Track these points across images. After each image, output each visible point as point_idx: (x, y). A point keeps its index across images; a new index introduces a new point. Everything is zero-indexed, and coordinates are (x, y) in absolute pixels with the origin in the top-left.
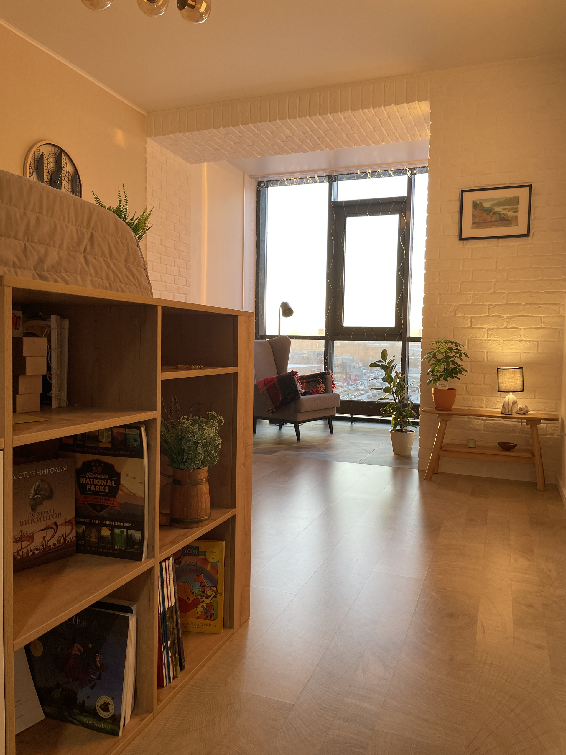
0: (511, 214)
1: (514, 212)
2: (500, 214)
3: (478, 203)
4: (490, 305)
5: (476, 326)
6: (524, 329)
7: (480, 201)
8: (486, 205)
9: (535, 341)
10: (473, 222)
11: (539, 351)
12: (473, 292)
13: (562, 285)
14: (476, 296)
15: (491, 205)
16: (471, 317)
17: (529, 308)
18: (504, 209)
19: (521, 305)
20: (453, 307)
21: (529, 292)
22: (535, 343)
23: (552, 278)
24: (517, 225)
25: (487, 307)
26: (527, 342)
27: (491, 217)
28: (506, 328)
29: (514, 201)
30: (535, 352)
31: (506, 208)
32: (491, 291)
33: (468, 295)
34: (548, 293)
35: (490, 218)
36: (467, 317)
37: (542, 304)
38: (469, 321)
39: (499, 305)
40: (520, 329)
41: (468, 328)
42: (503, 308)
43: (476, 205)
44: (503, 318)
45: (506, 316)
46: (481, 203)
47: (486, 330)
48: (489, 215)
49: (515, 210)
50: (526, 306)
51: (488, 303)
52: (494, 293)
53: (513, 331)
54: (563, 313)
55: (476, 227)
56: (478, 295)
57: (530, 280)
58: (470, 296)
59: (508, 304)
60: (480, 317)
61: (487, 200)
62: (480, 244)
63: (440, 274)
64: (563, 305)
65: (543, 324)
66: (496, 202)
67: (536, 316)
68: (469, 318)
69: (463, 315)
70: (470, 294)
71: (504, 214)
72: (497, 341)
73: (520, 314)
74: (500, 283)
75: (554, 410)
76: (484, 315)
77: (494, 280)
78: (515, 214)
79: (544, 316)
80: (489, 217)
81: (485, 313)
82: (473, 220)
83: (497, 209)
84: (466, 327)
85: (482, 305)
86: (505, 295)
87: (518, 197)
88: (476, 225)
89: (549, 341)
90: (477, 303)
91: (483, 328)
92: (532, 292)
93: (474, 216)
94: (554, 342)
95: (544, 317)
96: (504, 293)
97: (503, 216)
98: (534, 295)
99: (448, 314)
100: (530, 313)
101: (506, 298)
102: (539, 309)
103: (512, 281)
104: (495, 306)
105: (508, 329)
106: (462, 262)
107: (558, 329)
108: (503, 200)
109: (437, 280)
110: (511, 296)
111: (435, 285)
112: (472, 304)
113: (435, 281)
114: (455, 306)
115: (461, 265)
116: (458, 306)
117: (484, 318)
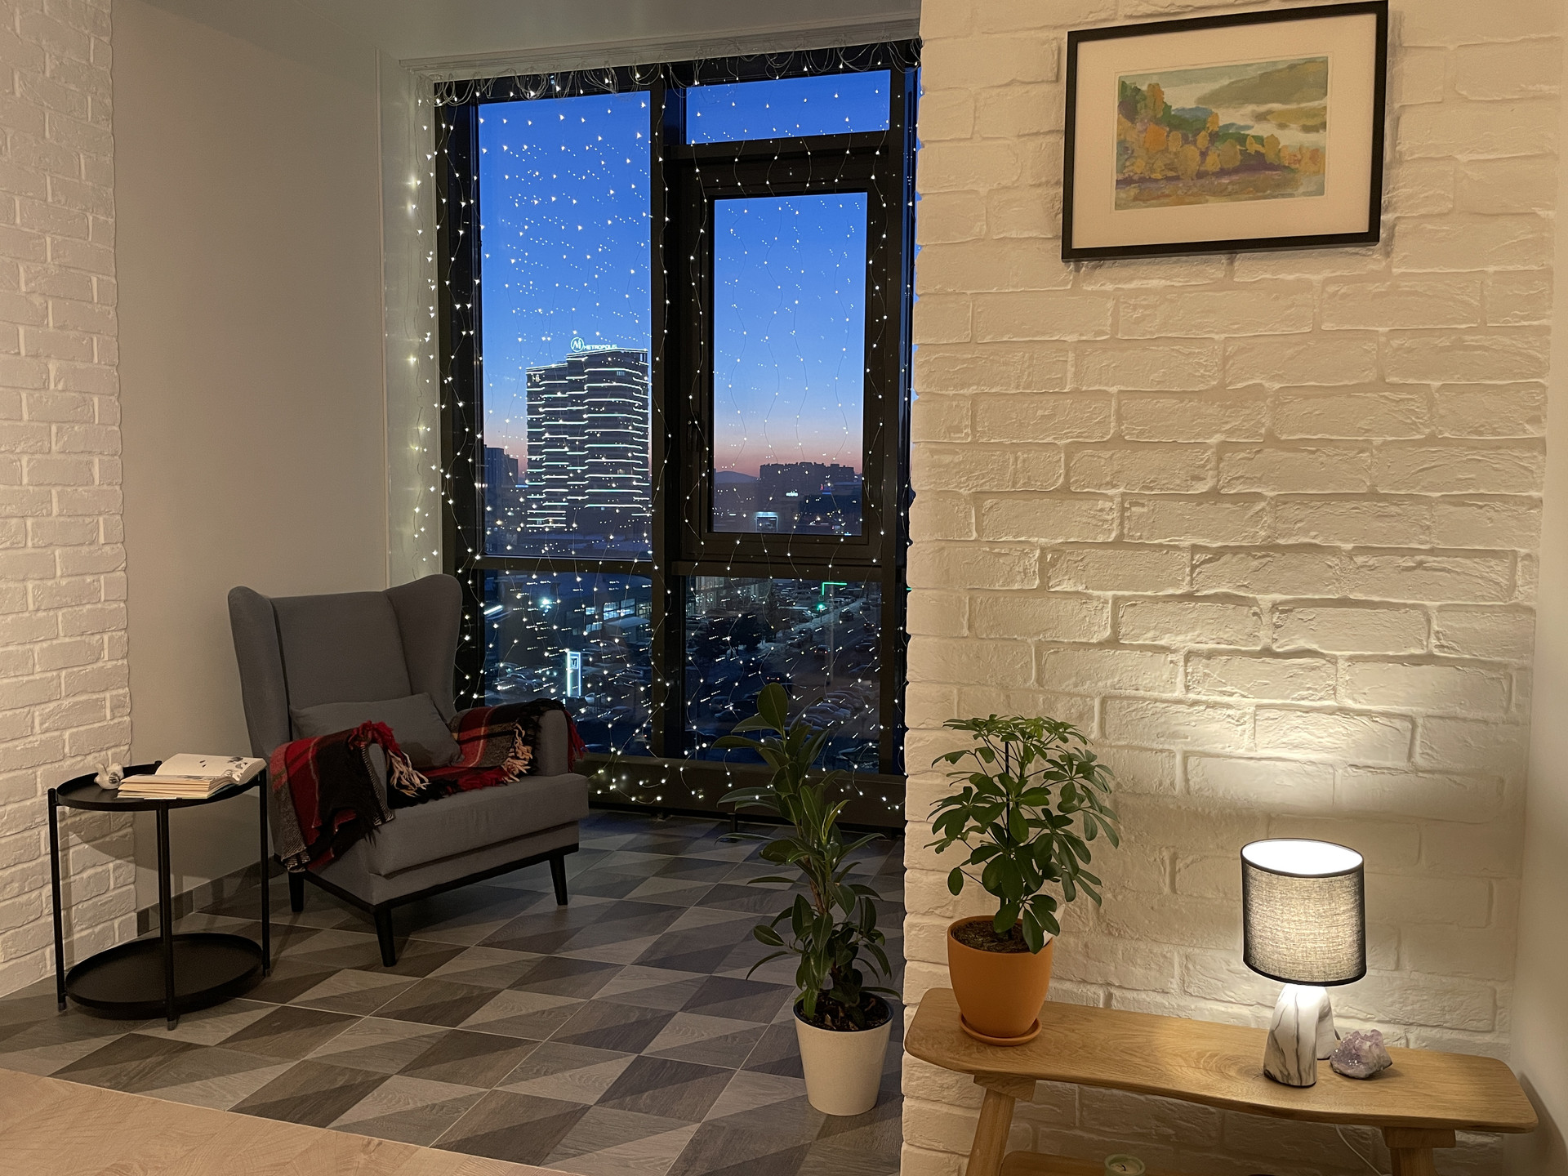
0: (1291, 138)
1: (1307, 129)
2: (1242, 139)
3: (1144, 88)
4: (1195, 548)
5: (1138, 637)
6: (1351, 659)
7: (1155, 80)
8: (1180, 99)
9: (1402, 717)
10: (1121, 177)
11: (1418, 759)
12: (1122, 490)
13: (1526, 468)
14: (1133, 509)
15: (1201, 100)
16: (1116, 599)
17: (1372, 568)
18: (1261, 117)
19: (1334, 551)
20: (1037, 553)
21: (1373, 495)
22: (1398, 723)
23: (1481, 433)
24: (1320, 191)
25: (1186, 556)
26: (1365, 720)
27: (1204, 154)
28: (1267, 652)
29: (1308, 78)
30: (1402, 764)
31: (1270, 112)
32: (1202, 488)
33: (1101, 504)
34: (1459, 501)
35: (1198, 158)
36: (1099, 598)
37: (1432, 552)
38: (1105, 615)
39: (1236, 550)
40: (1333, 661)
41: (1101, 645)
42: (1256, 563)
43: (1132, 100)
44: (1255, 609)
45: (1266, 599)
46: (1155, 89)
47: (1179, 658)
48: (1194, 143)
49: (1310, 123)
50: (1360, 560)
51: (1187, 541)
52: (1215, 495)
53: (1301, 667)
54: (1528, 597)
55: (1136, 199)
56: (1143, 505)
57: (1377, 440)
58: (1108, 505)
59: (1278, 545)
60: (1155, 600)
61: (1185, 77)
62: (1153, 277)
63: (982, 406)
64: (1528, 556)
65: (1434, 641)
66: (1226, 82)
67: (1405, 605)
68: (1106, 602)
69: (1081, 588)
70: (1111, 499)
71: (1259, 140)
72: (1228, 706)
73: (1329, 592)
74: (1242, 455)
75: (1481, 1025)
76: (1170, 591)
77: (1216, 439)
78: (1311, 138)
79: (1440, 606)
80: (1192, 152)
81: (1175, 583)
82: (1121, 168)
83: (1227, 116)
84: (1094, 641)
85: (1161, 546)
86: (1263, 504)
87: (1325, 61)
88: (1133, 191)
89: (1464, 720)
90: (1140, 538)
91: (1165, 649)
92: (1385, 497)
93: (1127, 149)
94: (1485, 722)
95: (1440, 609)
96: (1258, 496)
97: (1259, 148)
98: (1394, 509)
99: (1013, 581)
100: (1376, 592)
101: (1267, 519)
102: (1419, 572)
103: (1293, 446)
104: (1219, 553)
105: (1277, 655)
106: (1071, 356)
107: (1506, 666)
108: (1252, 73)
109: (964, 436)
110: (1291, 511)
111: (958, 458)
112: (1118, 543)
113: (958, 438)
114: (1043, 550)
115: (1071, 370)
116: (1057, 550)
117: (1171, 607)
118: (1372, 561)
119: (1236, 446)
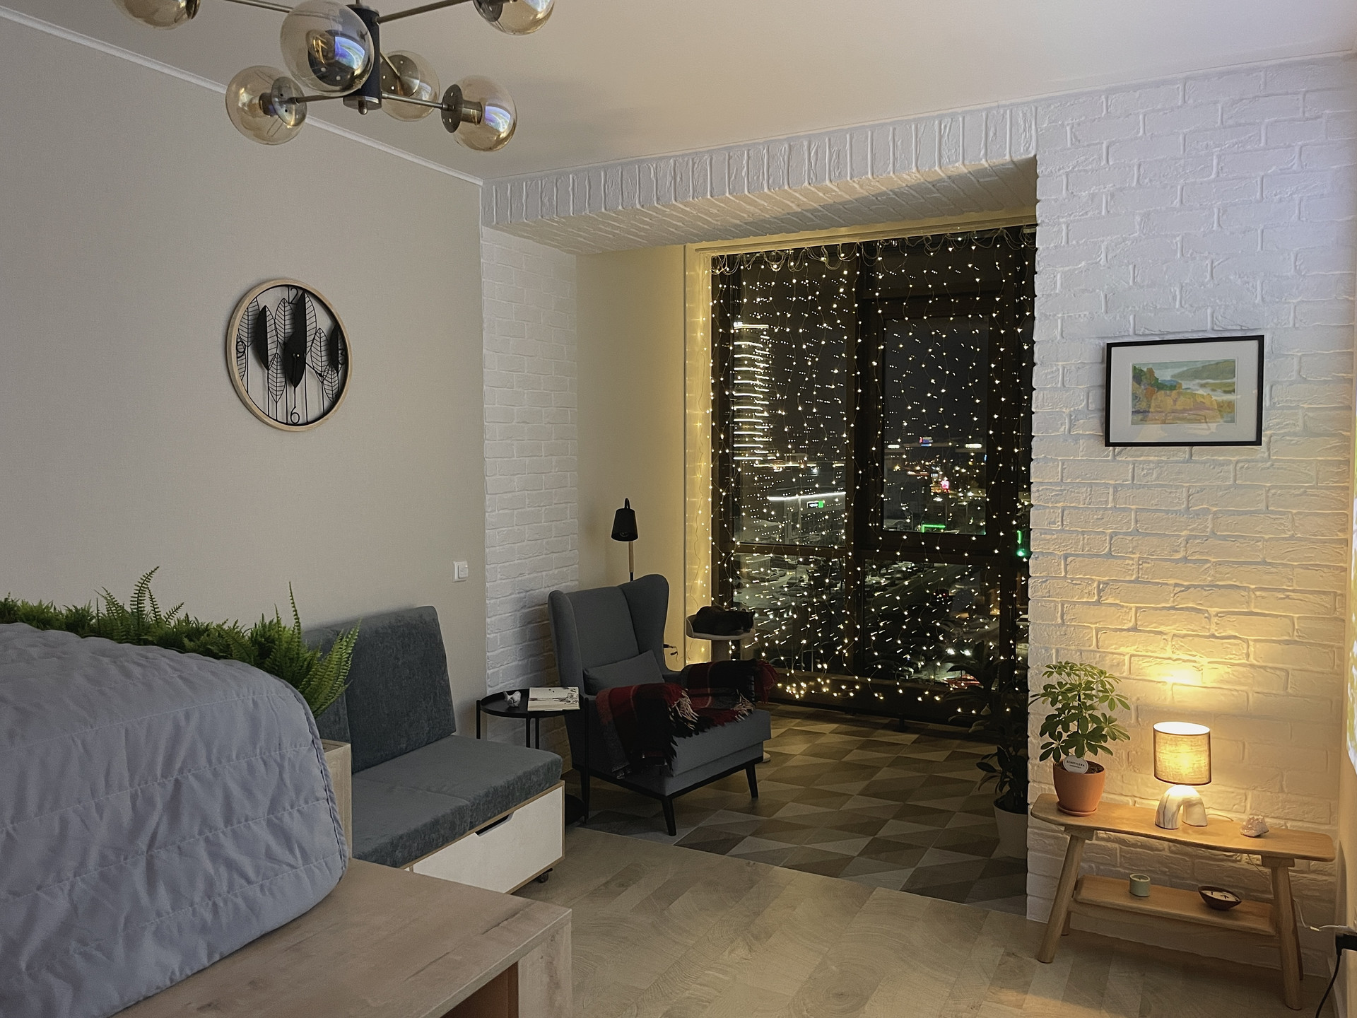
0: (1219, 396)
1: (1226, 392)
3: (1145, 370)
4: (1176, 585)
5: (1147, 626)
6: (1255, 641)
7: (1150, 366)
8: (1164, 376)
9: (1282, 669)
10: (1134, 410)
11: (1290, 690)
12: (1138, 555)
13: (1339, 553)
14: (1144, 565)
15: (1172, 376)
16: (1137, 608)
17: (1263, 597)
18: (1203, 386)
19: (1244, 588)
20: (1095, 584)
21: (1264, 563)
22: (1278, 672)
23: (1316, 536)
24: (1233, 421)
25: (1172, 588)
26: (1262, 670)
27: (1175, 401)
28: (1213, 636)
29: (1225, 370)
30: (1282, 692)
31: (1207, 383)
32: (1178, 556)
33: (1127, 562)
34: (1306, 567)
35: (1172, 403)
36: (1127, 607)
37: (1293, 591)
38: (1131, 615)
39: (1195, 587)
40: (1247, 641)
41: (1128, 630)
42: (1205, 593)
43: (1138, 375)
44: (1206, 615)
45: (1213, 610)
46: (1151, 371)
47: (1168, 637)
48: (1170, 396)
49: (1227, 389)
50: (1258, 593)
51: (1172, 581)
52: (1185, 559)
53: (1230, 644)
54: (1341, 614)
55: (1141, 420)
56: (1149, 563)
57: (1265, 537)
58: (1131, 562)
59: (1217, 585)
60: (1156, 609)
61: (1164, 366)
62: (1151, 456)
63: (1065, 513)
64: (1341, 595)
65: (1296, 633)
66: (1185, 369)
67: (1281, 616)
68: (1131, 609)
69: (1118, 602)
70: (1132, 559)
71: (1202, 396)
72: (1195, 662)
73: (1243, 608)
74: (1198, 541)
75: (1324, 820)
76: (1163, 605)
77: (1184, 533)
78: (1228, 397)
79: (1299, 617)
80: (1169, 401)
81: (1167, 601)
82: (1134, 406)
83: (1186, 385)
84: (1125, 628)
85: (1158, 583)
86: (1208, 565)
87: (1234, 362)
88: (1140, 416)
89: (1312, 671)
90: (1147, 578)
91: (1161, 633)
92: (1270, 564)
93: (1137, 397)
94: (1323, 673)
95: (1299, 618)
96: (1207, 561)
97: (1202, 400)
98: (1274, 570)
99: (1083, 597)
100: (1266, 609)
101: (1212, 572)
102: (1287, 600)
103: (1224, 538)
104: (1188, 587)
105: (1218, 638)
106: (1111, 491)
107: (1332, 646)
108: (1199, 365)
109: (1058, 526)
110: (1222, 569)
111: (1055, 536)
112: (1137, 581)
113: (1054, 527)
114: (1099, 583)
115: (1111, 498)
116: (1106, 584)
117: (1164, 612)
118: (1264, 594)
119: (1196, 537)
